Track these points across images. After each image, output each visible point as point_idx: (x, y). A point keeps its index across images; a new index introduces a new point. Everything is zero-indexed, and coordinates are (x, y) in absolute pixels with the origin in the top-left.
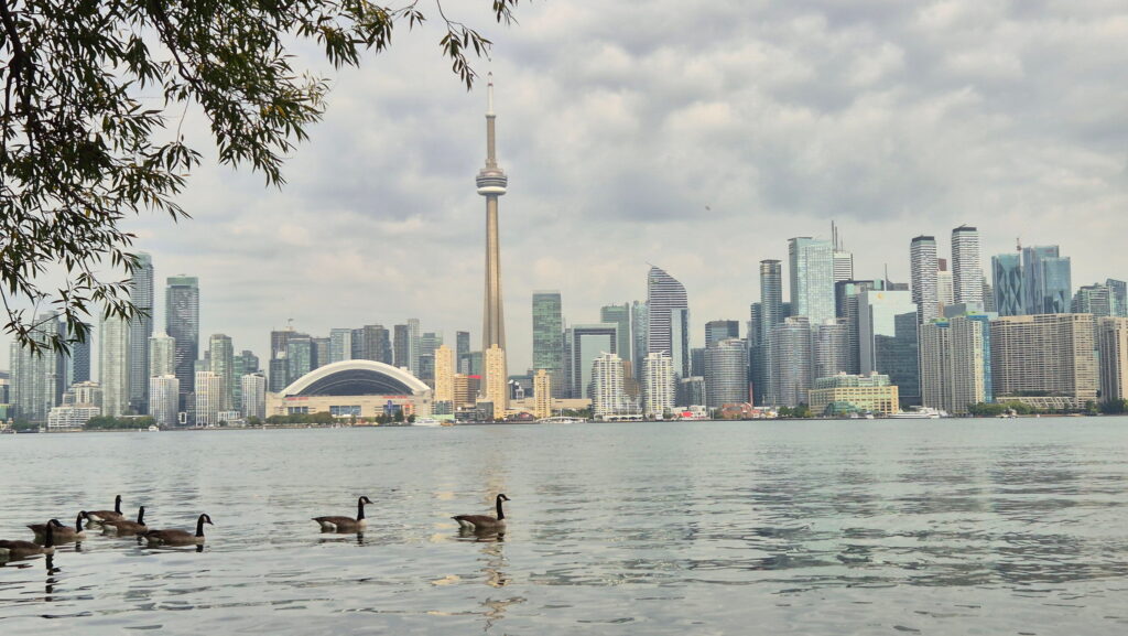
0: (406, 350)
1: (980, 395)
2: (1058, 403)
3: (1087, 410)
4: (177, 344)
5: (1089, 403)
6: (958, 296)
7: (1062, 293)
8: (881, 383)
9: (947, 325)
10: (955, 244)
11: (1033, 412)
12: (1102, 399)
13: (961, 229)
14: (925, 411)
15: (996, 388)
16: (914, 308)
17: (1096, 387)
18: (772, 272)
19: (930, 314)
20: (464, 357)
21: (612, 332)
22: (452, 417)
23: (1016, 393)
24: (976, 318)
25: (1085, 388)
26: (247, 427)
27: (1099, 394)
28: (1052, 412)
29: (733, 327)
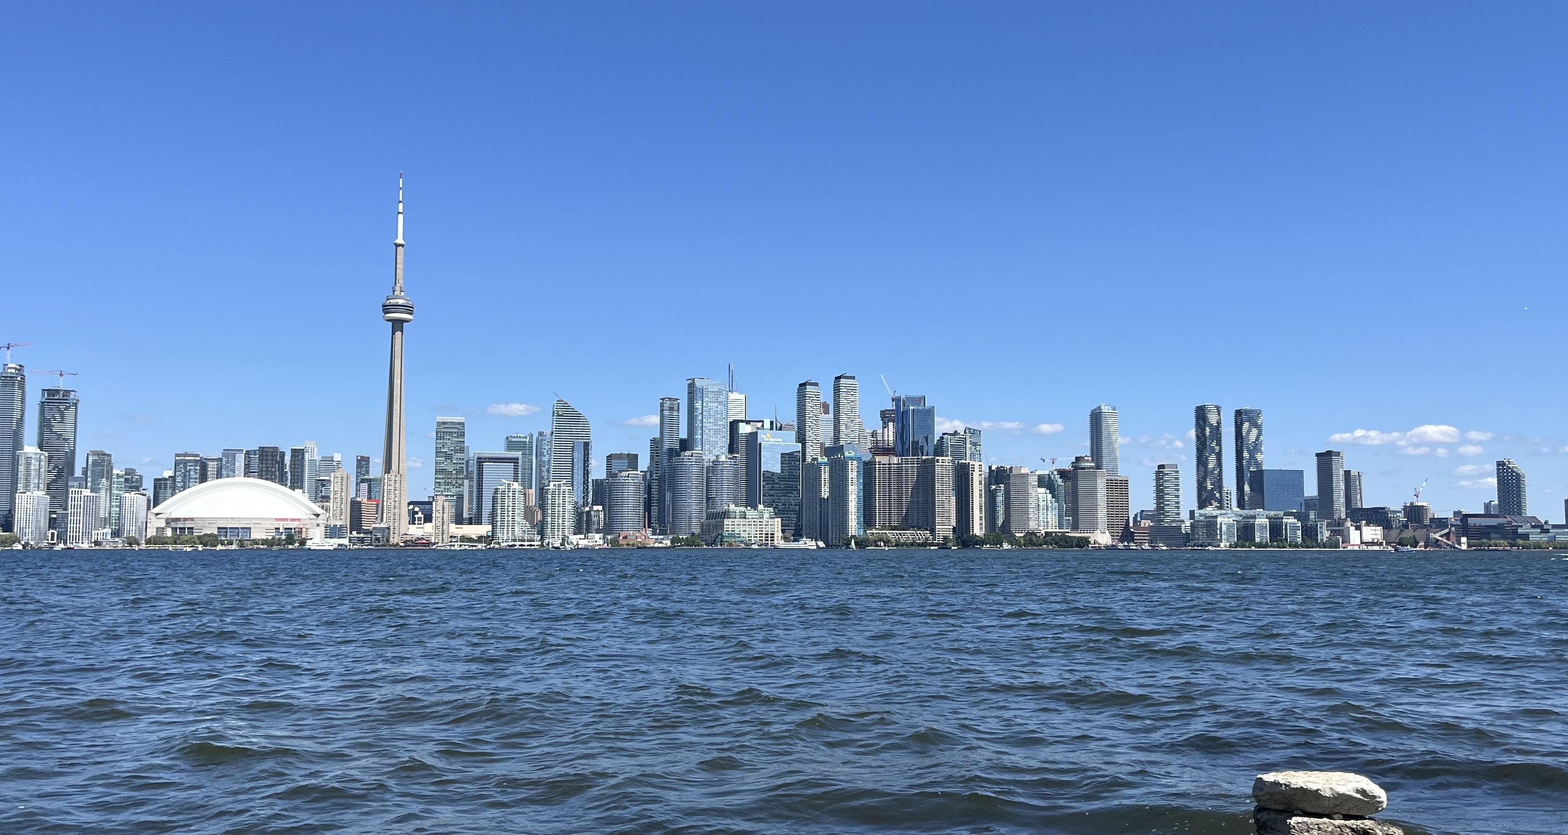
0: (302, 471)
1: (854, 528)
2: (920, 536)
3: (944, 544)
4: (50, 459)
5: (945, 538)
7: (927, 439)
8: (766, 515)
9: (826, 464)
10: (837, 390)
12: (957, 534)
15: (867, 521)
16: (798, 447)
17: (953, 523)
18: (671, 409)
19: (812, 453)
20: (363, 481)
21: (515, 460)
23: (884, 527)
24: (852, 458)
25: (944, 524)
27: (955, 530)
29: (632, 460)
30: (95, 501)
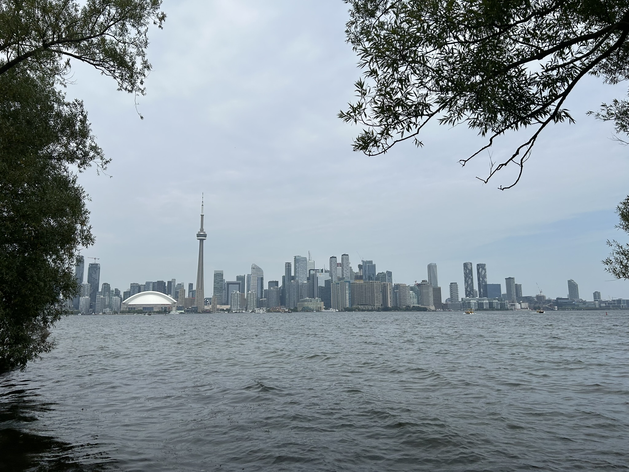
0: (171, 289)
1: (348, 305)
2: (370, 308)
3: (378, 310)
4: (91, 286)
5: (379, 308)
6: (343, 275)
7: (373, 275)
8: (319, 301)
9: (339, 284)
10: (342, 259)
11: (363, 310)
12: (383, 307)
13: (344, 255)
14: (331, 310)
15: (352, 303)
16: (330, 278)
17: (381, 303)
18: (289, 266)
19: (335, 280)
20: (191, 291)
21: (239, 284)
22: (183, 311)
23: (358, 305)
24: (347, 282)
25: (377, 303)
26: (113, 314)
27: (382, 305)
28: (368, 310)
29: (277, 283)
30: (104, 299)
